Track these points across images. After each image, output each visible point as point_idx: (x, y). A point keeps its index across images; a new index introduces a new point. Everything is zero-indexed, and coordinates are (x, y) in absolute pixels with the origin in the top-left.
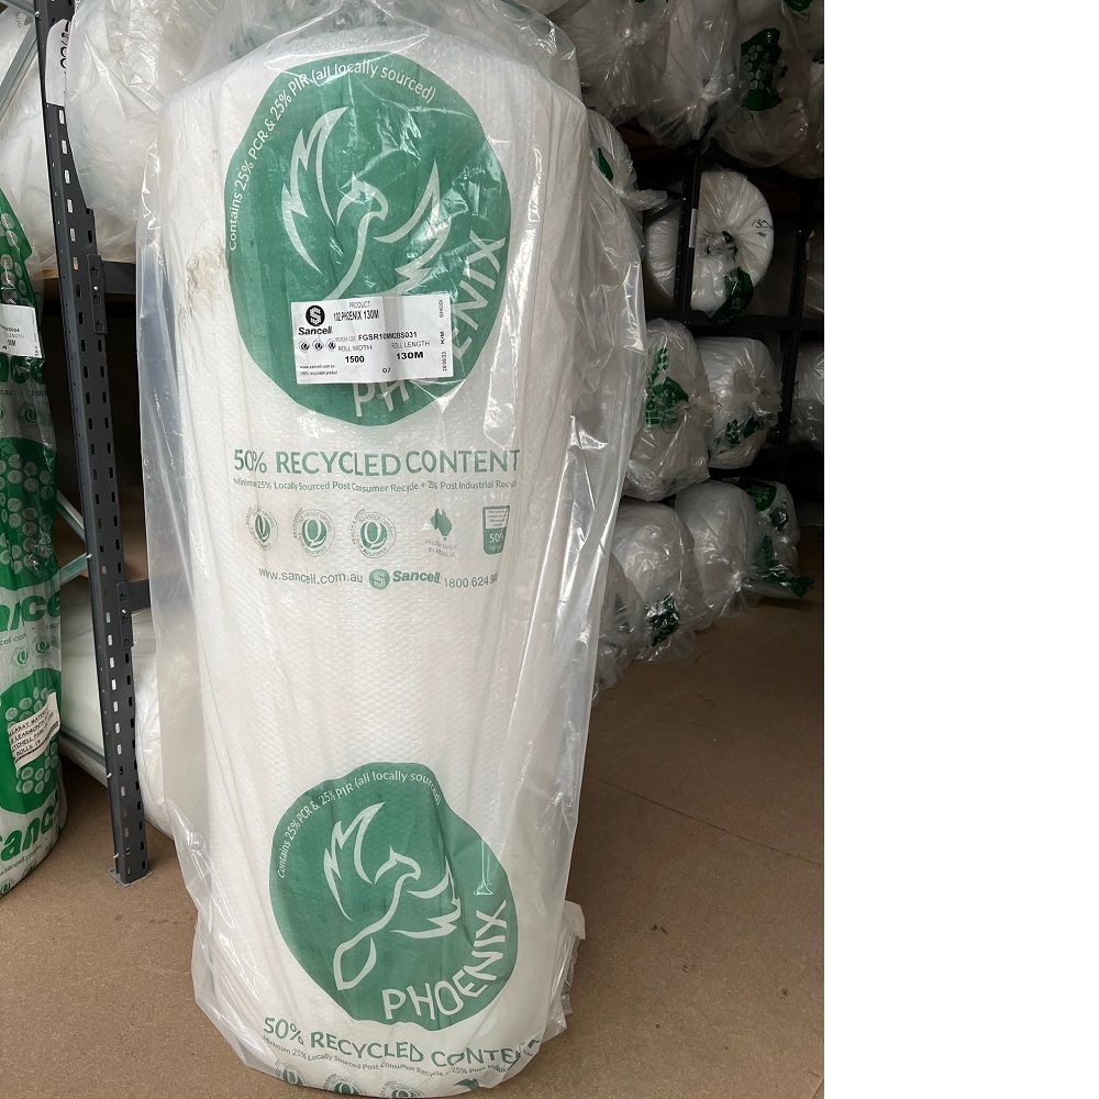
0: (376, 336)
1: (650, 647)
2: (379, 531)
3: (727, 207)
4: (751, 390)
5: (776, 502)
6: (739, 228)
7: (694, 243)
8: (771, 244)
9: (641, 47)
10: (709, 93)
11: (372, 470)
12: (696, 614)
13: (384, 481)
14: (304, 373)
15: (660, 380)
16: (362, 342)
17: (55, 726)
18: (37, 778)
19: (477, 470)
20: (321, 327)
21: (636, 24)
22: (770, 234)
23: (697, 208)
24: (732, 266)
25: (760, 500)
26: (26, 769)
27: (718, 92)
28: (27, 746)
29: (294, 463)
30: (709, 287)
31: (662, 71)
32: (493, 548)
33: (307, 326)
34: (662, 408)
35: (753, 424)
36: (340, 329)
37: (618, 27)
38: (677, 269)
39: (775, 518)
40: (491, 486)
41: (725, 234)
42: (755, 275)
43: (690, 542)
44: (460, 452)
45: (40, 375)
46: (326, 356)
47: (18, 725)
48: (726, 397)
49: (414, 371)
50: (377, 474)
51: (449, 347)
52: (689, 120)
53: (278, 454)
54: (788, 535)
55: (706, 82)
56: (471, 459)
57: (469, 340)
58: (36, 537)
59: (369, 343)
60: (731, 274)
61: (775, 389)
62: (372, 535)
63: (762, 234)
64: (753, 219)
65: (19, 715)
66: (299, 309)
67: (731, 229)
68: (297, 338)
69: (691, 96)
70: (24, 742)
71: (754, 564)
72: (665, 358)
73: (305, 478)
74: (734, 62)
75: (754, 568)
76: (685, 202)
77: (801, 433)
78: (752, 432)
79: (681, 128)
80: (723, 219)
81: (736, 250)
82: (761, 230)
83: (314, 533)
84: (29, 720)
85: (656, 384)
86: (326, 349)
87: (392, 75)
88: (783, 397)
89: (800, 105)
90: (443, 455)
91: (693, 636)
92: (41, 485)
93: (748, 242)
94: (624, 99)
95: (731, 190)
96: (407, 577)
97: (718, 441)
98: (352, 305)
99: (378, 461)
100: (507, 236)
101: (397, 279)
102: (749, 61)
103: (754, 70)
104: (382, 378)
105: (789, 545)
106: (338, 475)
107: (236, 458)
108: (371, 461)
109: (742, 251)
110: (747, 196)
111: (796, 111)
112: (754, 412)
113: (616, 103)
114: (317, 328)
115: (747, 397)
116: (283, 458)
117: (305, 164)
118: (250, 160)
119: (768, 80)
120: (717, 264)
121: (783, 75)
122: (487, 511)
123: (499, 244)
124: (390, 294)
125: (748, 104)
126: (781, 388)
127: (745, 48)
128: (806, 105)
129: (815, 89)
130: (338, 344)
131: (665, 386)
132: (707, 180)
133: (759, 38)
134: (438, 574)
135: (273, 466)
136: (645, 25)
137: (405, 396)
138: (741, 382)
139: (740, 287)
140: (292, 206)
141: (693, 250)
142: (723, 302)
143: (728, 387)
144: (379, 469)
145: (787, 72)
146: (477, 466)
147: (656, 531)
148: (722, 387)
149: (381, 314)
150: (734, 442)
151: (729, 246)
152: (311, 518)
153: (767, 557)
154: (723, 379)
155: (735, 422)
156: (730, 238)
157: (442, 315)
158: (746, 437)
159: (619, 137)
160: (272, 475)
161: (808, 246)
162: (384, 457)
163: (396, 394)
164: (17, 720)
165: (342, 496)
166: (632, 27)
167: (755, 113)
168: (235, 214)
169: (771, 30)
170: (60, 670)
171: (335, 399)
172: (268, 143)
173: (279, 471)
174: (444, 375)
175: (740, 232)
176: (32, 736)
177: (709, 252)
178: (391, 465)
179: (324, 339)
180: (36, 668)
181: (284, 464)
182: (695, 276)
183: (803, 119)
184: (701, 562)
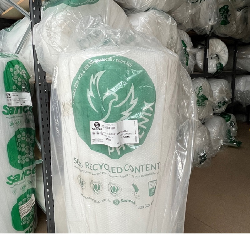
0: (114, 134)
1: (199, 164)
2: (116, 189)
3: (216, 48)
4: (224, 93)
5: (231, 119)
6: (219, 53)
7: (208, 57)
8: (228, 56)
9: (193, 14)
10: (211, 23)
11: (113, 171)
12: (211, 154)
13: (118, 174)
14: (93, 141)
15: (200, 95)
16: (110, 136)
17: (33, 203)
18: (27, 219)
19: (147, 170)
20: (99, 128)
21: (192, 9)
22: (227, 54)
23: (208, 48)
24: (218, 62)
25: (227, 119)
26: (25, 217)
27: (213, 22)
28: (25, 211)
29: (90, 167)
30: (212, 67)
31: (199, 18)
32: (151, 194)
33: (94, 127)
34: (201, 102)
35: (225, 102)
36: (104, 130)
37: (187, 10)
38: (204, 63)
39: (231, 124)
40: (151, 174)
41: (216, 54)
42: (224, 64)
43: (209, 133)
44: (141, 166)
45: (31, 110)
46: (100, 137)
47: (22, 206)
48: (218, 95)
49: (127, 141)
50: (115, 172)
51: (137, 135)
52: (206, 29)
53: (86, 163)
54: (235, 128)
55: (210, 20)
56: (144, 167)
57: (144, 132)
58: (29, 153)
59: (112, 136)
60: (218, 64)
61: (230, 92)
62: (114, 190)
63: (225, 54)
64: (223, 50)
65: (23, 203)
66: (92, 123)
67: (217, 53)
68: (92, 131)
69: (206, 24)
70: (24, 210)
71: (226, 137)
72: (201, 89)
73: (93, 171)
74: (217, 15)
75: (226, 138)
76: (206, 47)
77: (237, 99)
78: (225, 104)
79: (204, 31)
80: (215, 51)
81: (219, 58)
82: (225, 53)
83: (96, 188)
84: (26, 204)
85: (199, 96)
86: (100, 134)
87: (119, 61)
88: (232, 94)
89: (234, 23)
90: (136, 168)
91: (211, 159)
92: (31, 140)
93: (222, 56)
94: (190, 27)
95: (217, 43)
96: (125, 201)
97: (216, 107)
98: (107, 125)
99: (116, 169)
100: (155, 101)
101: (122, 116)
102: (221, 13)
103: (222, 15)
104: (117, 146)
105: (235, 131)
106: (104, 170)
107: (75, 160)
108: (113, 169)
109: (220, 59)
110: (221, 45)
111: (233, 24)
112: (225, 100)
113: (187, 28)
114: (97, 128)
115: (223, 95)
116: (87, 164)
117: (94, 83)
118: (78, 80)
119: (226, 18)
120: (214, 61)
121: (230, 16)
122: (150, 183)
123: (153, 104)
124: (119, 122)
125: (221, 24)
126: (232, 91)
127: (220, 10)
128: (236, 22)
129: (238, 17)
130: (104, 134)
131: (201, 96)
132: (211, 41)
133: (223, 8)
134: (134, 202)
135: (84, 166)
136: (194, 9)
137: (124, 148)
138: (221, 92)
139: (220, 67)
140: (90, 94)
141: (208, 59)
142: (216, 71)
143: (218, 93)
144: (116, 171)
145: (231, 15)
146: (146, 169)
147: (200, 133)
148: (216, 93)
149: (116, 128)
150: (220, 107)
151: (217, 57)
152: (95, 184)
153: (230, 135)
154: (216, 91)
155: (220, 102)
156: (217, 55)
157: (135, 126)
158: (223, 105)
159: (188, 35)
160: (84, 169)
161: (237, 54)
162: (117, 168)
163: (121, 149)
164: (22, 205)
165: (105, 177)
166: (191, 10)
167: (223, 26)
168: (74, 95)
169: (226, 6)
170: (35, 187)
171: (103, 149)
172: (83, 76)
173: (86, 167)
174: (136, 143)
175: (219, 54)
176: (26, 208)
177: (212, 59)
178: (120, 170)
179: (100, 131)
180: (28, 189)
181: (88, 165)
182: (209, 64)
183: (235, 26)
184: (212, 138)
